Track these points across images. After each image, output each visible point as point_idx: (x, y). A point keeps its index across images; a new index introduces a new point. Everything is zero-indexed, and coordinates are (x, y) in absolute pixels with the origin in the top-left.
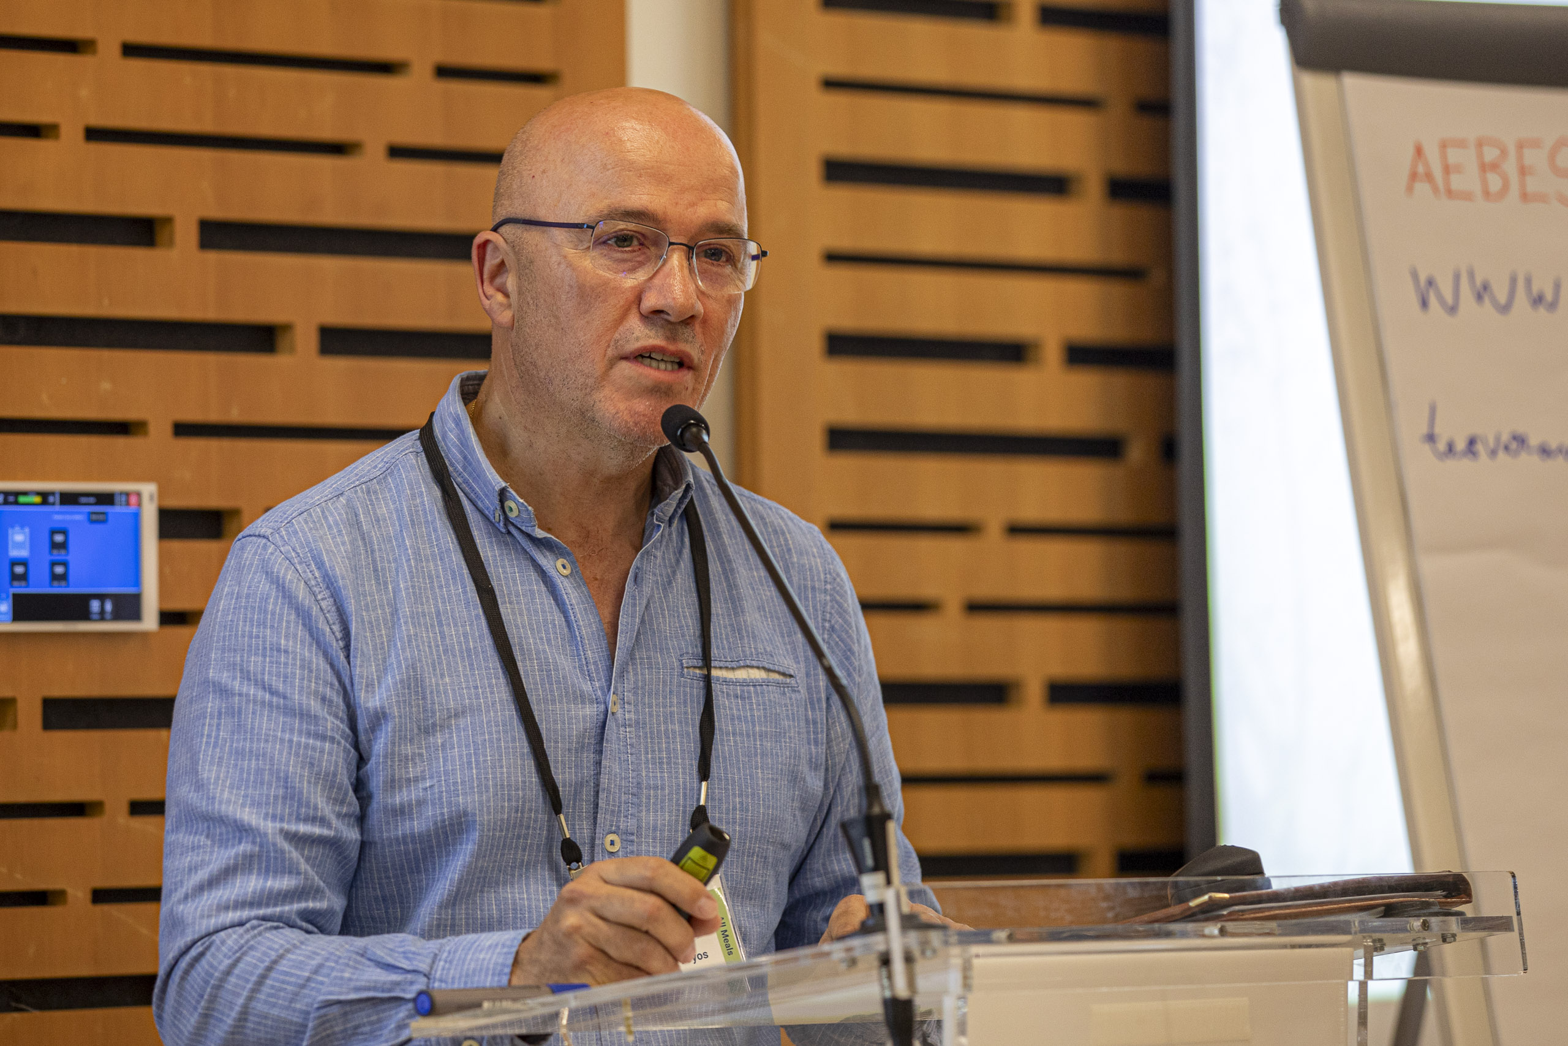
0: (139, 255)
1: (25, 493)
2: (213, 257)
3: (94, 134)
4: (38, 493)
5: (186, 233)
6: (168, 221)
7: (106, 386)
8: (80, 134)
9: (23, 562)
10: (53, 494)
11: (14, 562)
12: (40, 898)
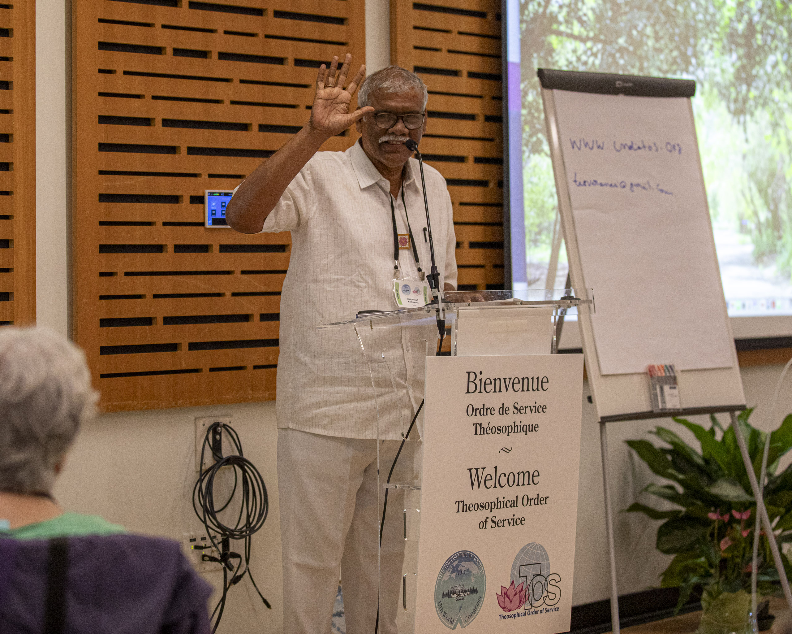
0: (243, 133)
1: (215, 193)
2: (262, 134)
3: (233, 103)
4: (218, 193)
5: (255, 127)
6: (251, 124)
7: (235, 166)
8: (229, 103)
9: (215, 210)
10: (222, 193)
11: (212, 210)
12: (219, 295)
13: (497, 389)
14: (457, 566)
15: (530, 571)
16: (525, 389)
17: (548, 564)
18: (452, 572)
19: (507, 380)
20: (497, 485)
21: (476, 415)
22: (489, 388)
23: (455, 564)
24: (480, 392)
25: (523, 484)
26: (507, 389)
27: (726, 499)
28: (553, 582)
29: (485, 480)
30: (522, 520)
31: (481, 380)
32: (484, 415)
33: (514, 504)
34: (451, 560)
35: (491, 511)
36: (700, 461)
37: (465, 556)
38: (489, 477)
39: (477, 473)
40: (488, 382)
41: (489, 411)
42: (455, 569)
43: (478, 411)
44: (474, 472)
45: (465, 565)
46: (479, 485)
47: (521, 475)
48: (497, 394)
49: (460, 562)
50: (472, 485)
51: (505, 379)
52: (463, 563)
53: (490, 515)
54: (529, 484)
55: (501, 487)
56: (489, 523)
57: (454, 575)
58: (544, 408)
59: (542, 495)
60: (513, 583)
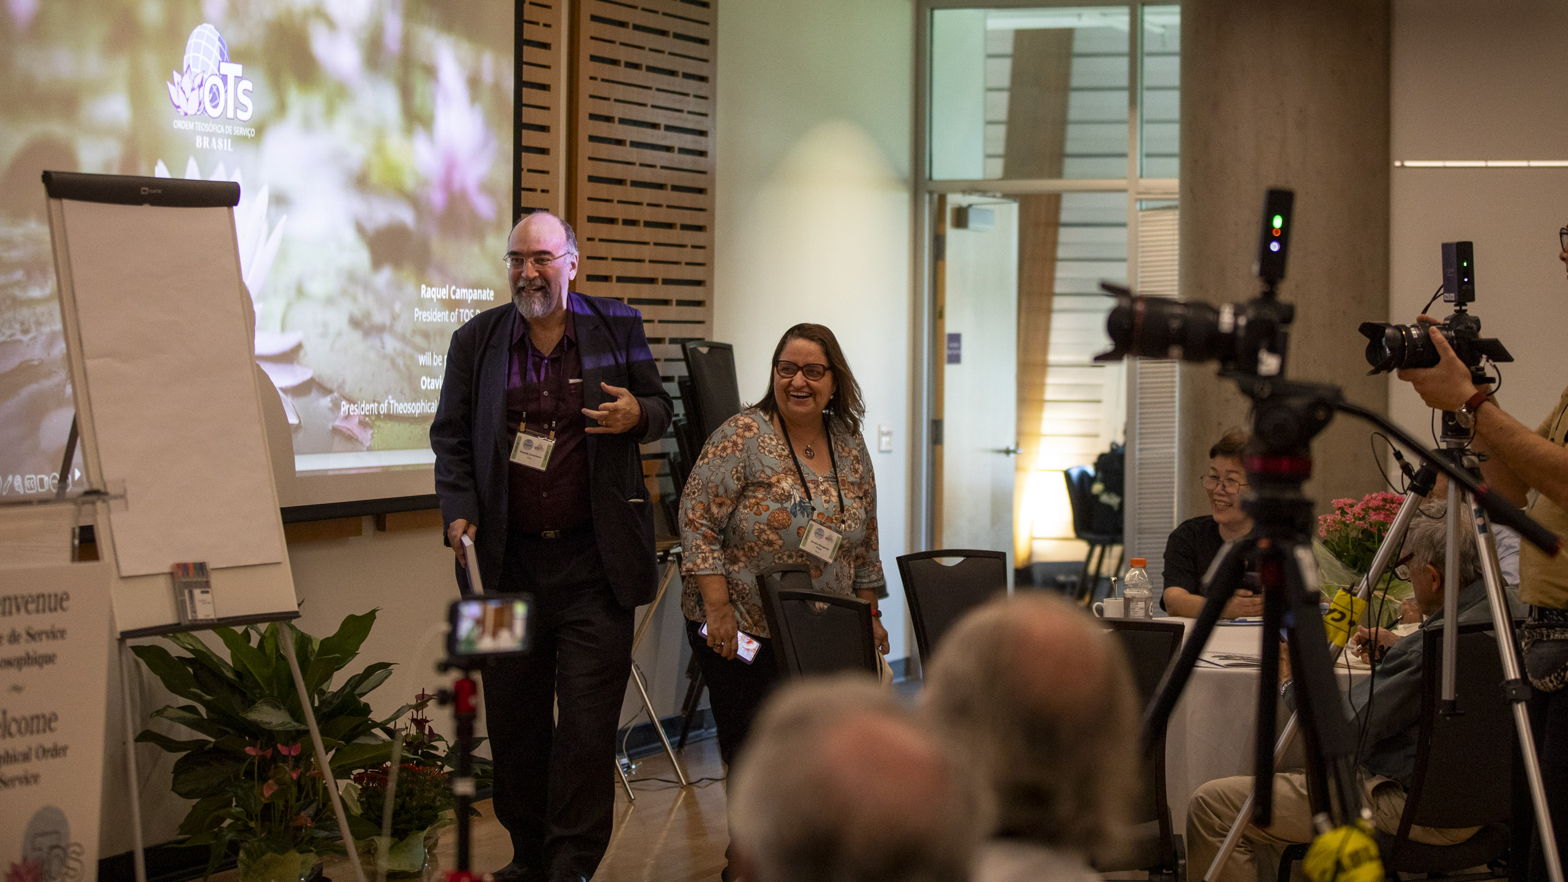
13: (7, 611)
15: (46, 842)
16: (41, 608)
17: (68, 833)
19: (19, 600)
20: (7, 733)
25: (38, 731)
26: (18, 609)
27: (266, 727)
28: (74, 856)
30: (36, 778)
33: (26, 757)
36: (230, 675)
47: (35, 720)
48: (7, 617)
51: (16, 598)
54: (44, 731)
55: (11, 735)
58: (63, 633)
59: (60, 744)
60: (25, 859)
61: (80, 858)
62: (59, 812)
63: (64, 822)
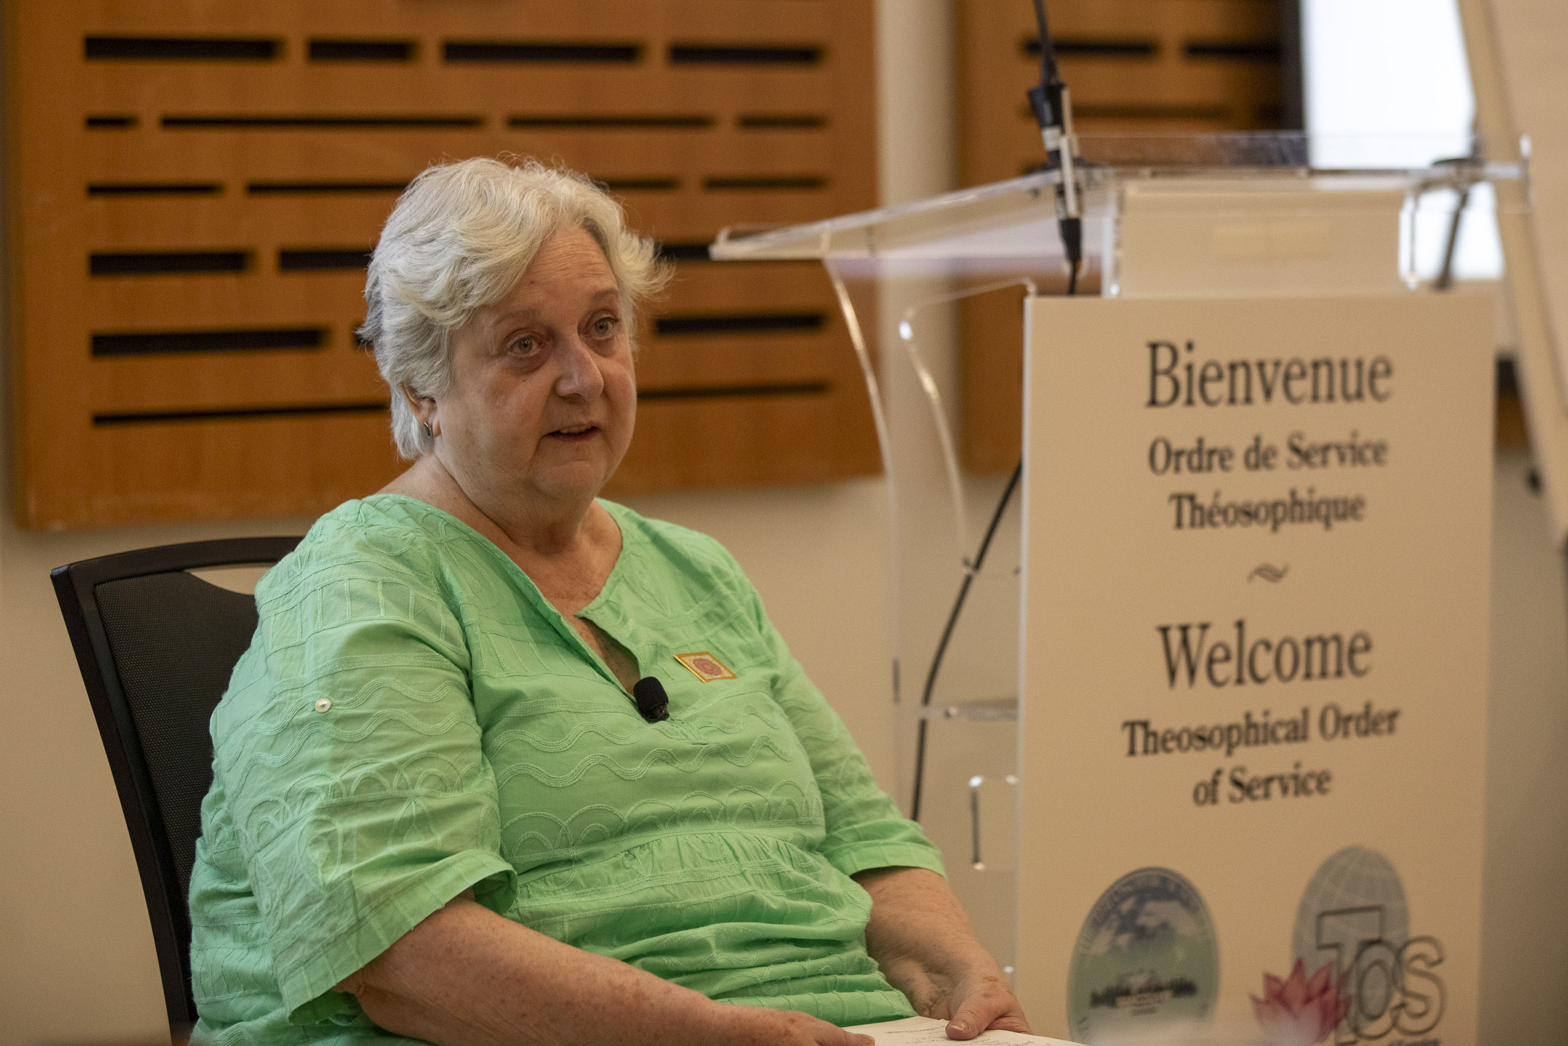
13: (1240, 394)
14: (1133, 914)
15: (1353, 930)
16: (1323, 391)
17: (1404, 912)
18: (1121, 930)
19: (1269, 370)
20: (1246, 675)
21: (1177, 469)
22: (1217, 390)
23: (1127, 906)
24: (1190, 402)
25: (1324, 674)
26: (1268, 393)
28: (1419, 965)
29: (1211, 661)
30: (1322, 780)
31: (1189, 368)
32: (1200, 468)
33: (1297, 732)
34: (1115, 896)
35: (1229, 753)
37: (1156, 883)
38: (1220, 653)
39: (1185, 642)
40: (1212, 372)
41: (1216, 459)
42: (1128, 924)
43: (1184, 460)
44: (1175, 637)
45: (1155, 912)
46: (1192, 672)
47: (1317, 648)
48: (1240, 409)
49: (1141, 901)
50: (1172, 673)
51: (1261, 365)
52: (1151, 906)
53: (1228, 764)
54: (1339, 673)
55: (1258, 680)
56: (1225, 788)
57: (1124, 939)
58: (1379, 451)
59: (1381, 706)
60: (1299, 966)
61: (1436, 970)
62: (1383, 863)
63: (1396, 888)
